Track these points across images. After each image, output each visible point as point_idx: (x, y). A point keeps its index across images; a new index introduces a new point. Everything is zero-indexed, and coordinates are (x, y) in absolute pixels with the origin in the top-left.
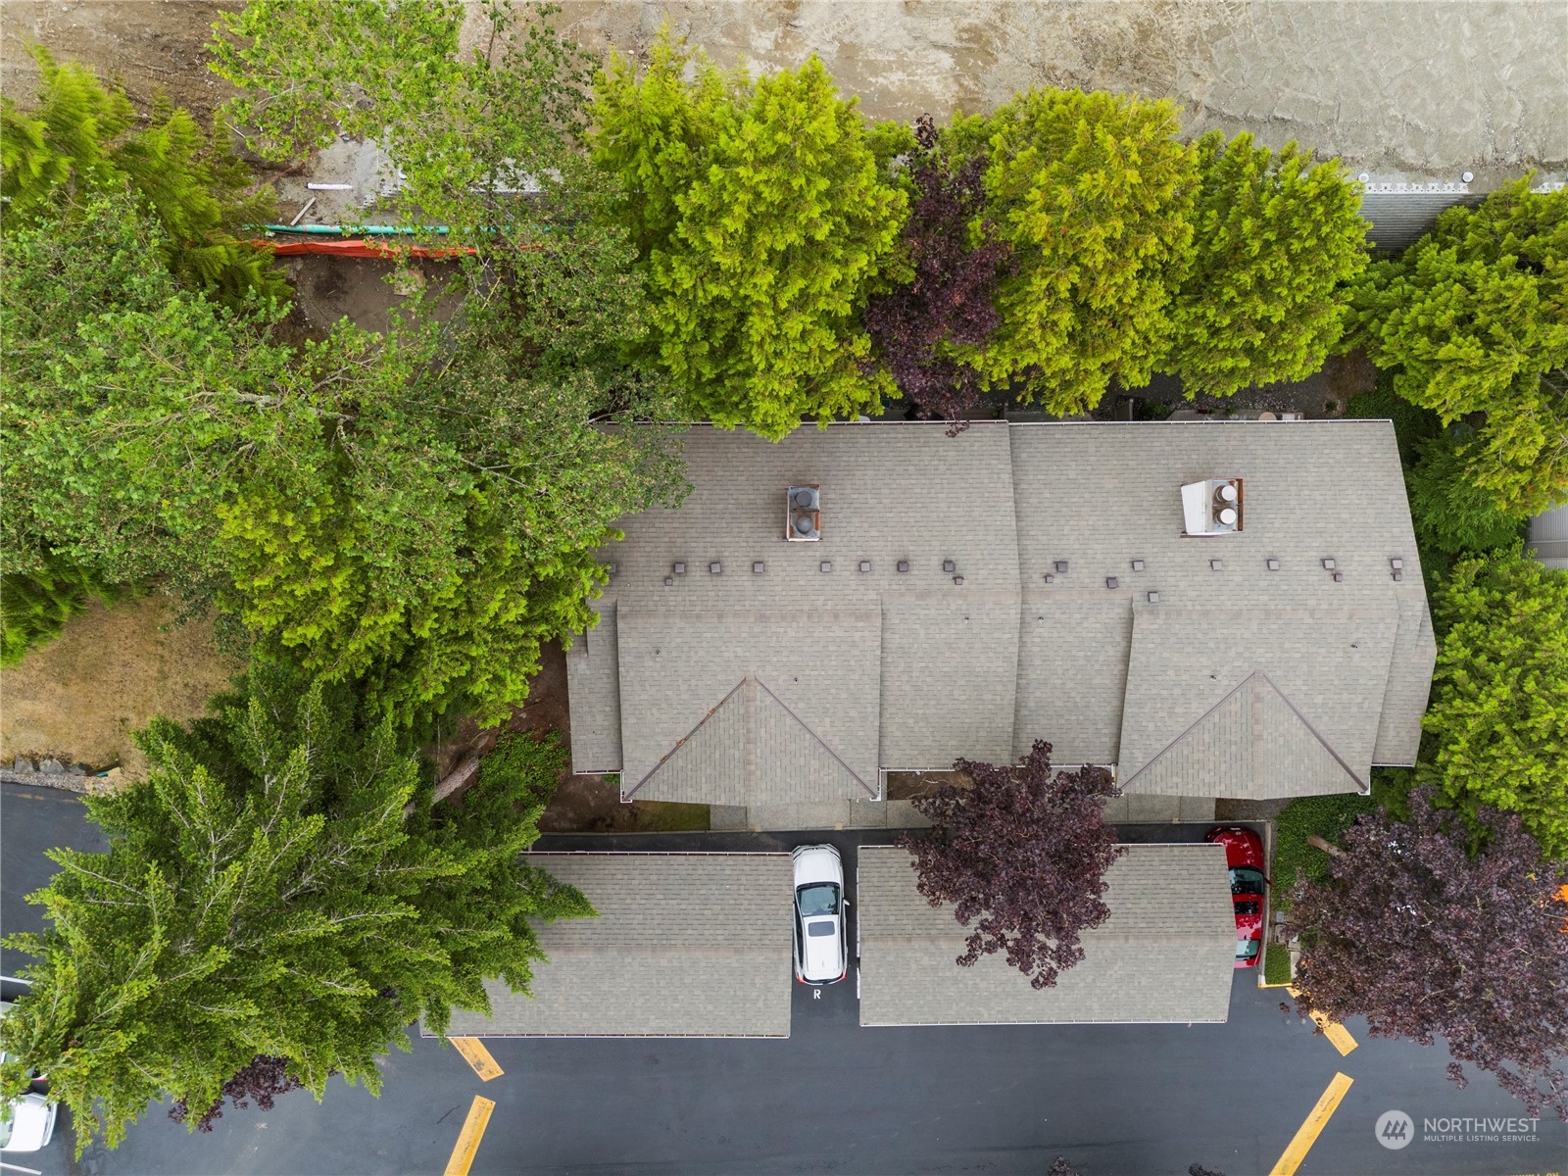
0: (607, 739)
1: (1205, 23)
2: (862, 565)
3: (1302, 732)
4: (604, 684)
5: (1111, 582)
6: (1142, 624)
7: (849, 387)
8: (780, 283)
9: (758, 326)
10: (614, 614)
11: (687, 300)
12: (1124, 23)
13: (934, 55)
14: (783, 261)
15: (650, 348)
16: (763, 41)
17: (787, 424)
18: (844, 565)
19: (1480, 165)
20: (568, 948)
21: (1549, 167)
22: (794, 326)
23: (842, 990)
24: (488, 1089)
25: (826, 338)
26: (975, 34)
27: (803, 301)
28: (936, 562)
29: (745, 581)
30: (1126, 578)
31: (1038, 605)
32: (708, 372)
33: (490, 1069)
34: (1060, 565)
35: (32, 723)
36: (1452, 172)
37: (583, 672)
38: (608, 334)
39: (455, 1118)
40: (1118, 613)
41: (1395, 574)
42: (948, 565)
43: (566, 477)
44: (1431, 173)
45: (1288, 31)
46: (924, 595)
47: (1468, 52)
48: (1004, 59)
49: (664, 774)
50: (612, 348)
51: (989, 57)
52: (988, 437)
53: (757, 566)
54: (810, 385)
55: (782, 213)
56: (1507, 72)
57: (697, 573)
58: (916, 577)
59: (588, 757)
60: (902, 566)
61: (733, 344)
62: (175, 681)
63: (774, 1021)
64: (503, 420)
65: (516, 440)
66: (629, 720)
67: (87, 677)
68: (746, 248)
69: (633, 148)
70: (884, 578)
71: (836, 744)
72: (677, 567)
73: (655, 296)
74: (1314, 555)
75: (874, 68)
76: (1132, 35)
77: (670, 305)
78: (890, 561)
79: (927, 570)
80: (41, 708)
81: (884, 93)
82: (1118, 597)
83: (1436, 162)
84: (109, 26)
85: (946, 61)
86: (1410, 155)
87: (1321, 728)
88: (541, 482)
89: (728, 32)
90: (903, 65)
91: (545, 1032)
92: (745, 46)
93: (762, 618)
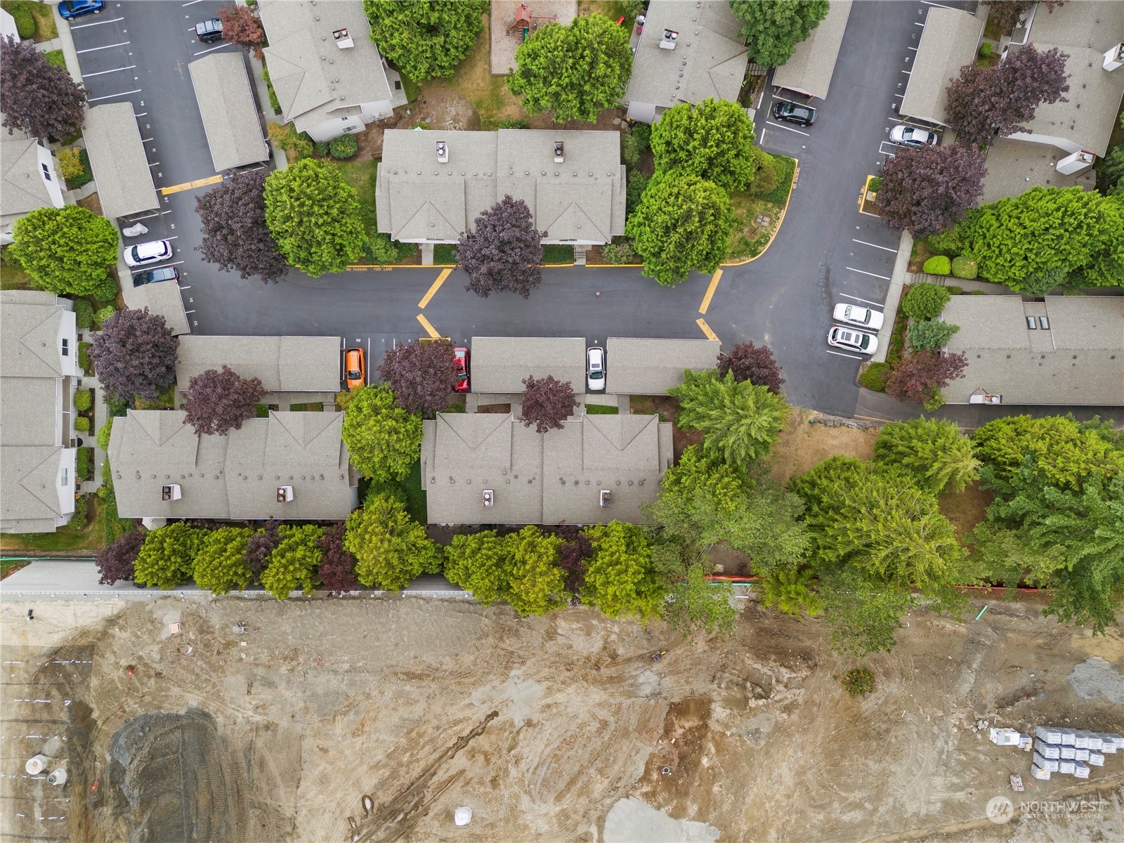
0: (662, 433)
1: (483, 641)
2: (588, 483)
3: (459, 432)
4: (663, 450)
5: (516, 477)
6: (508, 465)
7: (597, 534)
8: (619, 558)
9: (623, 548)
10: (660, 471)
11: (641, 555)
12: (507, 641)
13: (563, 633)
14: (618, 562)
15: (649, 545)
16: (613, 637)
17: (612, 524)
18: (594, 483)
19: (400, 599)
20: (674, 368)
21: (379, 598)
22: (614, 548)
23: (590, 345)
24: (701, 316)
25: (604, 546)
26: (551, 639)
27: (612, 554)
28: (567, 484)
29: (622, 480)
30: (512, 478)
31: (538, 471)
32: (634, 538)
33: (700, 322)
34: (530, 482)
35: (834, 437)
36: (409, 597)
37: (669, 454)
38: (660, 547)
39: (712, 307)
40: (514, 468)
41: (434, 479)
42: (564, 483)
43: (671, 512)
44: (415, 597)
45: (459, 639)
46: (571, 474)
47: (405, 632)
48: (542, 631)
49: (646, 423)
50: (659, 544)
51: (547, 632)
52: (550, 520)
53: (619, 483)
54: (606, 534)
55: (619, 573)
56: (393, 627)
57: (636, 482)
58: (573, 479)
59: (668, 428)
60: (577, 483)
61: (628, 546)
62: (793, 448)
63: (612, 343)
64: (685, 526)
65: (683, 521)
66: (656, 439)
67: (818, 451)
68: (627, 566)
69: (654, 592)
70: (582, 479)
71: (596, 431)
72: (642, 483)
73: (649, 556)
74: (456, 484)
75: (581, 629)
76: (505, 638)
77: (645, 554)
78: (580, 484)
79: (570, 482)
80: (831, 442)
81: (578, 622)
82: (514, 473)
83: (414, 600)
84: (802, 641)
85: (559, 631)
86: (422, 602)
87: (453, 433)
88: (676, 512)
89: (623, 640)
90: (572, 630)
91: (682, 341)
92: (619, 636)
93: (618, 469)
